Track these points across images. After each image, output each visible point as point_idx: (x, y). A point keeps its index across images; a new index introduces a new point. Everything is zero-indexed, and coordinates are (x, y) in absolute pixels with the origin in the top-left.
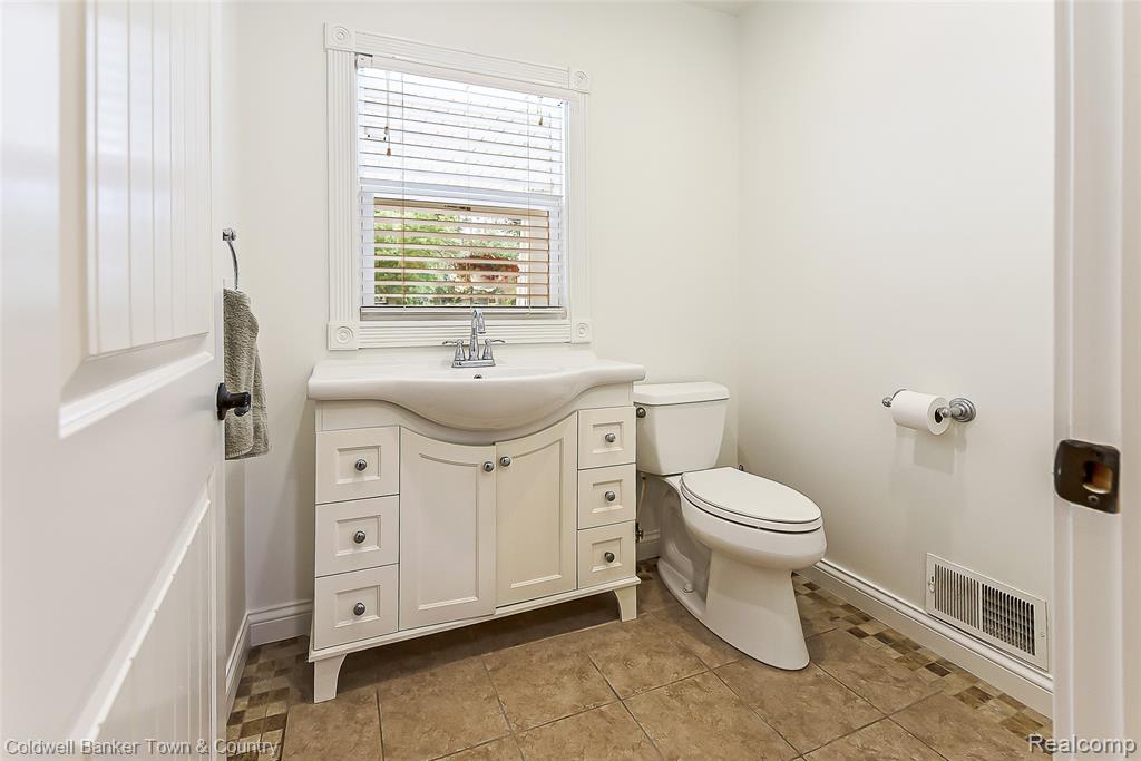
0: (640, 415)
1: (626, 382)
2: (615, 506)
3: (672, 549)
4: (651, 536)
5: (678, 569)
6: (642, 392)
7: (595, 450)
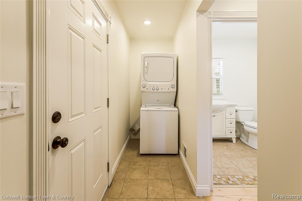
0: (236, 111)
1: (234, 106)
2: (232, 125)
3: (243, 135)
4: (238, 133)
5: (244, 138)
6: (237, 108)
7: (228, 116)
